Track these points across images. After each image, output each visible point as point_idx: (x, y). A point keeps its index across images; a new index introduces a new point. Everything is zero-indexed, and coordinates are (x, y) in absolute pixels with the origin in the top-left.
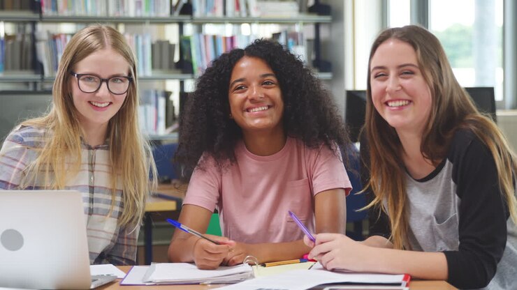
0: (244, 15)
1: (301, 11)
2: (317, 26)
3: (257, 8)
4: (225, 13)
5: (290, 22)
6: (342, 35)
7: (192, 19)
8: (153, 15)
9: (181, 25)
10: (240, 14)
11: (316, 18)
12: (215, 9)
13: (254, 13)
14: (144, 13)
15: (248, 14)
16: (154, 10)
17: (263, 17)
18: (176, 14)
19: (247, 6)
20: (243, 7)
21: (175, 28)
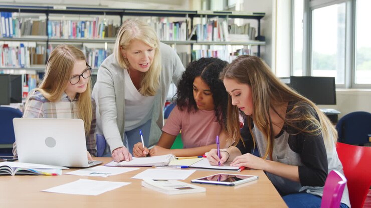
0: (222, 40)
1: (251, 39)
2: (259, 46)
3: (229, 38)
4: (213, 39)
5: (245, 45)
6: (270, 51)
7: (197, 42)
8: (178, 40)
9: (192, 45)
10: (220, 41)
11: (258, 42)
12: (208, 37)
13: (227, 40)
14: (173, 39)
15: (224, 40)
16: (179, 37)
17: (231, 42)
18: (189, 39)
19: (224, 36)
20: (222, 36)
21: (189, 46)
